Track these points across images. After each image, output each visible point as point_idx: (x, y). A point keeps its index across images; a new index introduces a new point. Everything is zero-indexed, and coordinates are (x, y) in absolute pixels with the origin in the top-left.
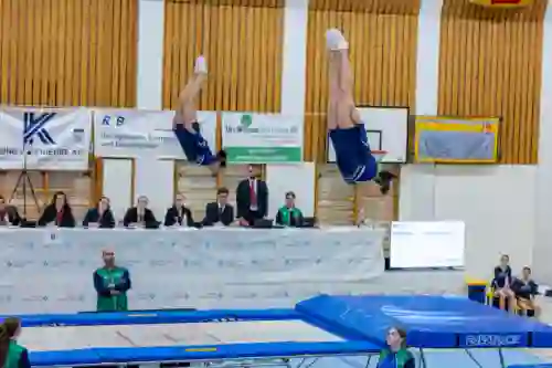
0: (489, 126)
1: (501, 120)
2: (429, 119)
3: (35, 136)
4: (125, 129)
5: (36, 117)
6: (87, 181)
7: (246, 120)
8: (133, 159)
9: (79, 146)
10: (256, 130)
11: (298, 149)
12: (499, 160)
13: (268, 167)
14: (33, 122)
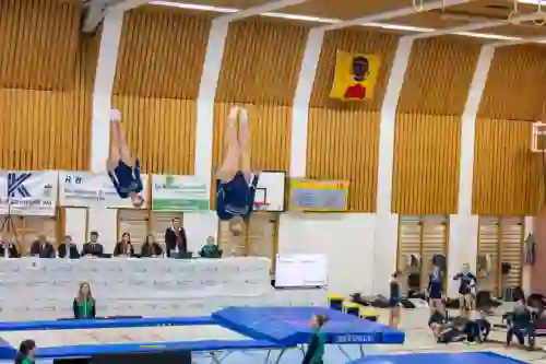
0: (342, 186)
1: (351, 180)
2: (299, 180)
3: (16, 191)
6: (53, 223)
7: (170, 179)
8: (87, 208)
9: (47, 199)
10: (177, 187)
11: (207, 202)
12: (349, 210)
13: (185, 215)
14: (14, 181)
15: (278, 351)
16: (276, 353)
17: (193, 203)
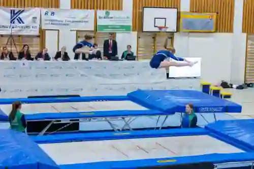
0: (212, 16)
1: (218, 13)
2: (185, 13)
4: (55, 17)
5: (16, 12)
6: (38, 39)
7: (107, 13)
8: (58, 30)
9: (34, 25)
10: (112, 18)
11: (130, 26)
12: (216, 31)
13: (117, 34)
14: (14, 14)
15: (164, 117)
16: (163, 117)
17: (122, 27)
